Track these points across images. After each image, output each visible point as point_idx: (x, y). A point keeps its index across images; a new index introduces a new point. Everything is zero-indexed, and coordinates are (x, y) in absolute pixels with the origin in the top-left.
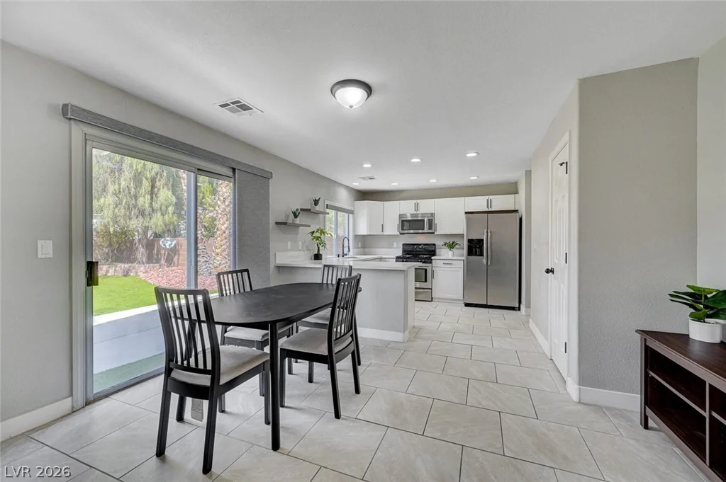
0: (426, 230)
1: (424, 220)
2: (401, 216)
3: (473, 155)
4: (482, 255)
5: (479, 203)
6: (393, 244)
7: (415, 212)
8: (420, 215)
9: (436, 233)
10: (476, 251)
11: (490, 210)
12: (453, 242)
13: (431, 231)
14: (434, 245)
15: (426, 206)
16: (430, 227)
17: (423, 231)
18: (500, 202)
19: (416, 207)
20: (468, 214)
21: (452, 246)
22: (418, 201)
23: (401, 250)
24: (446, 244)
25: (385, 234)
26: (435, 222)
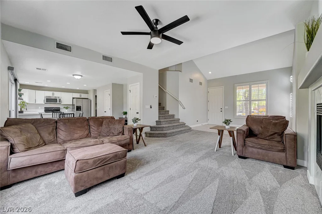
0: (58, 103)
1: (57, 99)
2: (46, 97)
4: (81, 110)
5: (77, 95)
6: (39, 107)
7: (52, 96)
8: (55, 97)
9: (62, 104)
10: (79, 109)
11: (81, 97)
13: (60, 103)
14: (59, 108)
15: (57, 95)
17: (56, 103)
18: (84, 96)
19: (53, 94)
20: (73, 98)
21: (67, 108)
22: (54, 92)
23: (43, 110)
24: (64, 107)
25: (36, 103)
26: (61, 100)
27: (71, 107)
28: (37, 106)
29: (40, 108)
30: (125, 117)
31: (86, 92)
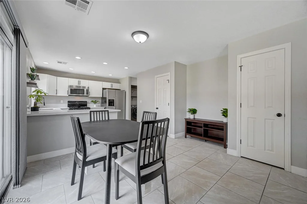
0: (85, 94)
1: (84, 90)
2: (70, 86)
3: (126, 68)
4: (114, 105)
5: (107, 85)
6: (60, 101)
7: (78, 85)
8: (82, 87)
9: (89, 96)
10: (111, 104)
11: (112, 88)
12: (96, 101)
13: (87, 95)
14: (86, 102)
15: (85, 83)
16: (87, 93)
17: (83, 95)
18: (116, 86)
19: (79, 83)
20: (103, 89)
21: (95, 102)
22: (80, 80)
23: (66, 105)
24: (92, 101)
25: (58, 95)
26: (90, 91)
27: (100, 101)
28: (57, 99)
29: (62, 101)
30: (193, 118)
31: (117, 81)
